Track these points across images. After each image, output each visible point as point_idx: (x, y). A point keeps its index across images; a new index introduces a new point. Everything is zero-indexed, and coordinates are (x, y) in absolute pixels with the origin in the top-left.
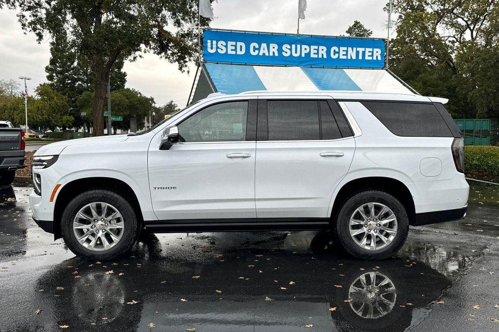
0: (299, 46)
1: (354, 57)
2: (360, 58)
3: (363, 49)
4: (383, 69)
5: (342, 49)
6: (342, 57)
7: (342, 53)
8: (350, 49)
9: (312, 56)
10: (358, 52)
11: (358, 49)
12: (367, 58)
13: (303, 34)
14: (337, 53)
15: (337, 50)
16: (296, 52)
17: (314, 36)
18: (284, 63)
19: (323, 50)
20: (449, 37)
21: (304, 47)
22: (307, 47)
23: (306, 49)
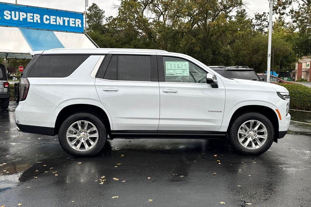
0: (17, 13)
1: (62, 24)
2: (66, 24)
3: (68, 19)
4: (83, 33)
5: (52, 17)
6: (52, 23)
7: (52, 20)
8: (58, 18)
9: (29, 20)
10: (64, 21)
11: (64, 18)
12: (71, 25)
13: (21, 4)
14: (48, 20)
15: (48, 18)
16: (15, 17)
17: (29, 6)
18: (6, 24)
19: (37, 17)
20: (150, 18)
21: (21, 13)
22: (24, 14)
23: (23, 15)
